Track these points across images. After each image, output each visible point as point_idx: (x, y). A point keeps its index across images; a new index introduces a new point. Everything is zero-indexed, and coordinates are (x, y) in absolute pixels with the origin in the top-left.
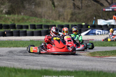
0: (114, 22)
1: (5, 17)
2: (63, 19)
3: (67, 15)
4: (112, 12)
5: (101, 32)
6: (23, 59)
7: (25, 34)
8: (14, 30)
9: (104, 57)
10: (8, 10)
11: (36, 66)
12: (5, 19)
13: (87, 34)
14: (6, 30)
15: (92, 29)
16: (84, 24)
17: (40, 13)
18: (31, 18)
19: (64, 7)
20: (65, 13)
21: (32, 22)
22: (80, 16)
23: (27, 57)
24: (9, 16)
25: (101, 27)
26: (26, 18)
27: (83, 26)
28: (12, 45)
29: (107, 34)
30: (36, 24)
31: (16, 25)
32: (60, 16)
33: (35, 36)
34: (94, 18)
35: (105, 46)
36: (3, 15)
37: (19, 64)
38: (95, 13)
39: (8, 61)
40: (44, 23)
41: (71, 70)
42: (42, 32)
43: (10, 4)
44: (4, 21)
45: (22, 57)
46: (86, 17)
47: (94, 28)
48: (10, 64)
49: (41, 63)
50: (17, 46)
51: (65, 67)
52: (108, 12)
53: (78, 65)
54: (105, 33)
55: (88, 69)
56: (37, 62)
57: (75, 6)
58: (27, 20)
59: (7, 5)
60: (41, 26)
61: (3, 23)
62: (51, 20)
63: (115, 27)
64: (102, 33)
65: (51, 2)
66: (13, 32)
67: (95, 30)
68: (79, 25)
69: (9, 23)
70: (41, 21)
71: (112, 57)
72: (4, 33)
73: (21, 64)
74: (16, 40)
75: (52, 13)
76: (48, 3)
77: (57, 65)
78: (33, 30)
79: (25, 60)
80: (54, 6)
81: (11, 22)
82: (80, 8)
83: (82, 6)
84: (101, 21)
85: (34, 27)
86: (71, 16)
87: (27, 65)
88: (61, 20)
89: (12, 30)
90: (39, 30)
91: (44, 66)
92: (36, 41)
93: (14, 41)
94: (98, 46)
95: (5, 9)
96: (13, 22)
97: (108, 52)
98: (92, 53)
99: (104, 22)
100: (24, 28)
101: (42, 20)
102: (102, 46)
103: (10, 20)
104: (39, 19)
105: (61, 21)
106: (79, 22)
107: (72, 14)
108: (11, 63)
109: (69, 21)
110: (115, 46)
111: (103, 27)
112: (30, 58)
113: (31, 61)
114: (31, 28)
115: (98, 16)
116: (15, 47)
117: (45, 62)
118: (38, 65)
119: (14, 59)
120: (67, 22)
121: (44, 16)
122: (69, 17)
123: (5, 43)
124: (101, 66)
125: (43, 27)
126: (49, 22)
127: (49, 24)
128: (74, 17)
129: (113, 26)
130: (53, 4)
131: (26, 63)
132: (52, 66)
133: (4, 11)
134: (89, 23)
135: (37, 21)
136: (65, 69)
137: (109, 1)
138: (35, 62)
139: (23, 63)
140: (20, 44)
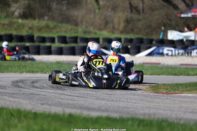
1: (18, 22)
2: (111, 29)
4: (192, 19)
5: (172, 51)
6: (38, 95)
7: (49, 52)
8: (32, 44)
9: (174, 94)
10: (23, 12)
11: (58, 106)
12: (18, 26)
13: (150, 54)
14: (19, 44)
15: (158, 47)
17: (75, 18)
18: (60, 25)
19: (114, 9)
20: (116, 20)
21: (61, 32)
22: (140, 25)
23: (45, 90)
24: (25, 21)
25: (173, 44)
26: (51, 24)
27: (144, 41)
28: (25, 69)
30: (68, 35)
31: (35, 36)
32: (107, 23)
33: (65, 54)
34: (163, 28)
35: (177, 75)
36: (15, 20)
37: (30, 103)
38: (164, 21)
39: (12, 97)
40: (80, 34)
42: (76, 48)
43: (26, 2)
44: (16, 29)
45: (37, 89)
46: (149, 26)
47: (161, 45)
48: (14, 102)
49: (67, 102)
50: (33, 72)
51: (106, 110)
52: (185, 19)
53: (128, 108)
54: (178, 53)
55: (144, 114)
56: (60, 100)
57: (133, 9)
58: (53, 29)
59: (23, 3)
60: (75, 40)
61: (14, 33)
62: (91, 29)
64: (174, 54)
66: (30, 48)
67: (163, 47)
68: (137, 39)
69: (24, 33)
70: (77, 31)
71: (186, 95)
73: (32, 103)
75: (94, 18)
76: (89, 1)
77: (93, 106)
78: (63, 45)
79: (40, 96)
81: (27, 32)
82: (141, 12)
83: (143, 8)
84: (173, 34)
85: (63, 40)
86: (125, 24)
87: (42, 104)
88: (108, 30)
89: (28, 44)
90: (73, 45)
91: (71, 108)
92: (66, 64)
93: (29, 62)
94: (166, 75)
95: (18, 10)
96: (30, 32)
97: (181, 85)
98: (155, 86)
99: (179, 35)
100: (48, 42)
101: (78, 29)
102: (173, 75)
103: (26, 28)
104: (74, 27)
105: (109, 32)
106: (137, 34)
107: (127, 21)
108: (17, 100)
109: (122, 32)
110: (193, 75)
111: (176, 44)
112: (49, 92)
113: (51, 97)
114: (59, 42)
115: (169, 25)
116: (29, 72)
118: (60, 105)
119: (23, 94)
120: (118, 33)
121: (81, 22)
122: (122, 25)
124: (166, 110)
125: (79, 41)
127: (88, 36)
128: (130, 26)
129: (192, 43)
131: (41, 100)
132: (84, 108)
133: (17, 14)
134: (154, 37)
135: (70, 31)
136: (105, 114)
137: (187, 2)
138: (56, 99)
139: (36, 101)
140: (39, 68)
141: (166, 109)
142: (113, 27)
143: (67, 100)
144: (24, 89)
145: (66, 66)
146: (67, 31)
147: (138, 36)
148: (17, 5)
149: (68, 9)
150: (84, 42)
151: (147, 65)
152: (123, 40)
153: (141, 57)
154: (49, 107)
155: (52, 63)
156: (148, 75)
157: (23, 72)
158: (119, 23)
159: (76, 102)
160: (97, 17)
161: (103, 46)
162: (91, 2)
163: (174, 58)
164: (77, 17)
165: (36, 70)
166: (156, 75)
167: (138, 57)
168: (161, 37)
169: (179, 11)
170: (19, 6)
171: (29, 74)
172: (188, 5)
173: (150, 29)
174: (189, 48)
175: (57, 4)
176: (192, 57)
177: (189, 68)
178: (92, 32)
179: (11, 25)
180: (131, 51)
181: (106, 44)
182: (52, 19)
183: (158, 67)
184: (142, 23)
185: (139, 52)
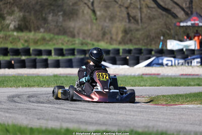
0: (195, 45)
1: (13, 35)
2: (109, 40)
4: (191, 28)
5: (172, 61)
6: (34, 109)
7: (46, 65)
8: (28, 57)
9: (174, 105)
10: (19, 25)
11: (54, 121)
12: (13, 39)
13: (149, 65)
14: (15, 57)
15: (157, 57)
17: (71, 29)
18: (56, 37)
21: (57, 44)
22: (138, 35)
23: (41, 105)
24: (21, 34)
25: (172, 53)
26: (47, 37)
27: (143, 51)
28: (21, 83)
29: (182, 64)
30: (64, 47)
31: (31, 49)
32: (104, 34)
33: (62, 67)
34: (162, 38)
35: (177, 86)
36: (10, 33)
37: (26, 118)
38: (164, 30)
39: (7, 112)
40: (77, 46)
42: (73, 61)
43: (21, 14)
44: (11, 43)
45: (33, 104)
46: (148, 36)
47: (160, 55)
48: (10, 117)
49: (64, 116)
50: (29, 86)
51: (104, 124)
52: (184, 28)
53: (127, 121)
54: (178, 63)
55: (145, 127)
56: (57, 115)
57: (131, 18)
58: (49, 41)
59: (18, 15)
60: (72, 52)
61: (10, 46)
62: (89, 41)
63: (196, 52)
64: (173, 64)
66: (26, 61)
67: (163, 57)
68: (136, 49)
69: (20, 46)
70: (73, 43)
71: (187, 106)
72: (11, 62)
73: (28, 118)
75: (91, 29)
76: (85, 12)
78: (60, 58)
79: (37, 111)
81: (23, 45)
82: (140, 21)
83: (141, 17)
84: (172, 43)
85: (60, 52)
86: (123, 34)
87: (38, 119)
88: (106, 41)
89: (23, 58)
90: (70, 57)
91: (69, 122)
92: (63, 77)
93: (26, 76)
94: (166, 86)
95: (13, 22)
96: (26, 44)
97: (180, 96)
98: (154, 98)
99: (178, 44)
100: (44, 55)
101: (75, 41)
102: (173, 86)
103: (22, 41)
104: (71, 39)
105: (107, 43)
106: (136, 44)
107: (126, 32)
108: (13, 115)
109: (120, 43)
110: (194, 85)
111: (175, 53)
112: (46, 107)
113: (47, 112)
114: (55, 54)
115: (168, 35)
116: (26, 86)
117: (71, 114)
118: (57, 119)
119: (19, 109)
120: (116, 44)
121: (78, 34)
122: (120, 35)
125: (76, 53)
126: (87, 44)
127: (86, 48)
128: (128, 36)
129: (192, 52)
131: (37, 115)
132: (81, 122)
133: (12, 26)
134: (153, 47)
135: (67, 43)
137: (186, 10)
138: (53, 114)
139: (32, 116)
140: (35, 82)
141: (165, 121)
142: (111, 38)
143: (65, 114)
144: (20, 104)
145: (63, 79)
146: (64, 43)
147: (136, 47)
148: (12, 18)
149: (64, 20)
150: (81, 54)
151: (147, 76)
152: (121, 51)
153: (140, 68)
154: (45, 122)
155: (49, 77)
156: (148, 86)
157: (19, 87)
158: (117, 34)
159: (73, 116)
160: (95, 27)
162: (88, 13)
163: (174, 68)
164: (74, 28)
165: (32, 84)
166: (155, 86)
167: (138, 68)
168: (160, 47)
169: (178, 20)
170: (14, 18)
171: (25, 88)
172: (187, 14)
173: (149, 39)
174: (189, 58)
175: (53, 16)
176: (193, 67)
177: (189, 79)
178: (90, 44)
179: (6, 38)
180: (130, 62)
182: (49, 31)
183: (158, 78)
184: (140, 33)
185: (138, 63)
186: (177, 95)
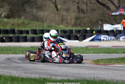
0: (122, 27)
1: (4, 21)
2: (66, 24)
3: (71, 20)
4: (119, 16)
5: (106, 38)
6: (21, 67)
7: (25, 40)
8: (14, 35)
10: (7, 14)
11: (35, 74)
12: (4, 23)
13: (92, 40)
14: (5, 35)
15: (97, 35)
16: (88, 29)
17: (42, 17)
18: (32, 22)
19: (67, 10)
20: (69, 17)
21: (32, 26)
23: (25, 64)
24: (8, 20)
25: (107, 33)
26: (26, 22)
27: (88, 31)
28: (11, 51)
30: (37, 29)
31: (16, 30)
32: (63, 20)
34: (100, 23)
35: (111, 53)
36: (2, 19)
37: (17, 72)
38: (101, 18)
39: (5, 69)
40: (45, 28)
41: (72, 79)
43: (10, 7)
44: (3, 26)
45: (20, 64)
48: (7, 72)
49: (40, 71)
50: (16, 53)
51: (66, 76)
52: (115, 16)
54: (111, 39)
55: (90, 78)
56: (36, 70)
57: (80, 10)
58: (27, 24)
59: (7, 8)
60: (42, 32)
61: (2, 28)
62: (53, 24)
63: (122, 32)
64: (108, 39)
65: (53, 5)
66: (13, 38)
67: (101, 35)
68: (83, 30)
69: (8, 28)
70: (43, 26)
71: (117, 65)
72: (3, 38)
73: (19, 73)
74: (15, 46)
75: (55, 17)
76: (51, 6)
77: (57, 73)
78: (34, 36)
79: (23, 68)
80: (57, 10)
81: (10, 27)
82: (86, 12)
83: (87, 9)
84: (107, 26)
85: (34, 32)
86: (75, 20)
87: (25, 73)
88: (64, 24)
89: (11, 35)
90: (41, 35)
93: (13, 47)
94: (103, 53)
95: (4, 13)
96: (12, 27)
97: (113, 59)
98: (96, 60)
99: (110, 27)
100: (24, 34)
102: (108, 53)
103: (10, 25)
104: (41, 23)
105: (64, 26)
106: (83, 27)
107: (77, 18)
109: (73, 26)
110: (121, 53)
111: (109, 33)
112: (29, 66)
113: (30, 69)
114: (32, 33)
115: (104, 20)
116: (14, 53)
117: (45, 70)
118: (36, 73)
119: (12, 67)
120: (70, 27)
121: (46, 20)
122: (73, 21)
123: (3, 50)
124: (104, 75)
126: (51, 27)
128: (79, 21)
129: (120, 32)
130: (56, 7)
131: (23, 71)
132: (52, 75)
133: (3, 15)
134: (95, 28)
135: (39, 26)
136: (66, 78)
137: (116, 4)
138: (34, 70)
139: (21, 71)
140: (20, 51)
146: (37, 26)
147: (84, 28)
151: (91, 47)
152: (74, 31)
153: (86, 42)
154: (30, 75)
156: (92, 53)
157: (10, 54)
160: (57, 16)
161: (61, 35)
163: (108, 42)
165: (18, 52)
166: (96, 53)
167: (85, 42)
168: (99, 28)
169: (111, 11)
170: (4, 10)
171: (13, 54)
173: (92, 24)
174: (118, 35)
175: (30, 8)
176: (120, 41)
177: (118, 49)
178: (53, 26)
180: (80, 38)
181: (63, 34)
183: (98, 49)
184: (86, 19)
185: (85, 39)
186: (110, 59)
